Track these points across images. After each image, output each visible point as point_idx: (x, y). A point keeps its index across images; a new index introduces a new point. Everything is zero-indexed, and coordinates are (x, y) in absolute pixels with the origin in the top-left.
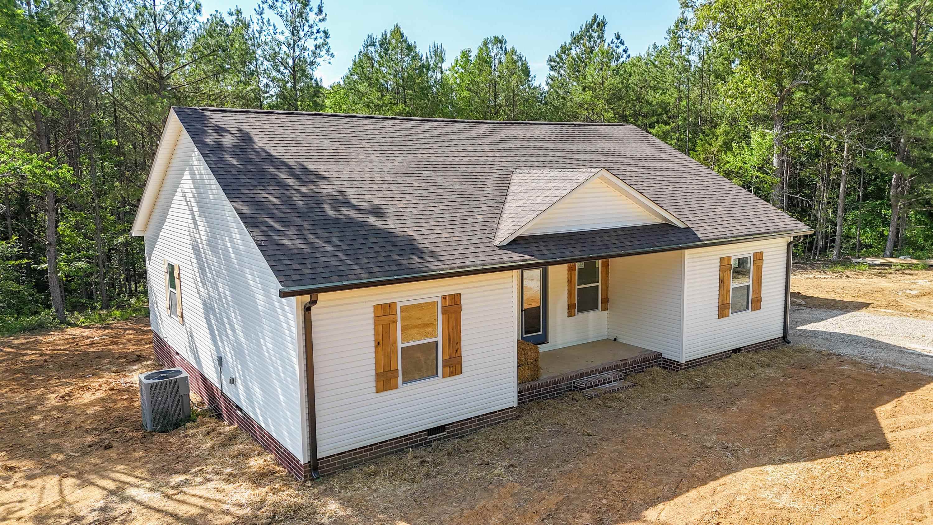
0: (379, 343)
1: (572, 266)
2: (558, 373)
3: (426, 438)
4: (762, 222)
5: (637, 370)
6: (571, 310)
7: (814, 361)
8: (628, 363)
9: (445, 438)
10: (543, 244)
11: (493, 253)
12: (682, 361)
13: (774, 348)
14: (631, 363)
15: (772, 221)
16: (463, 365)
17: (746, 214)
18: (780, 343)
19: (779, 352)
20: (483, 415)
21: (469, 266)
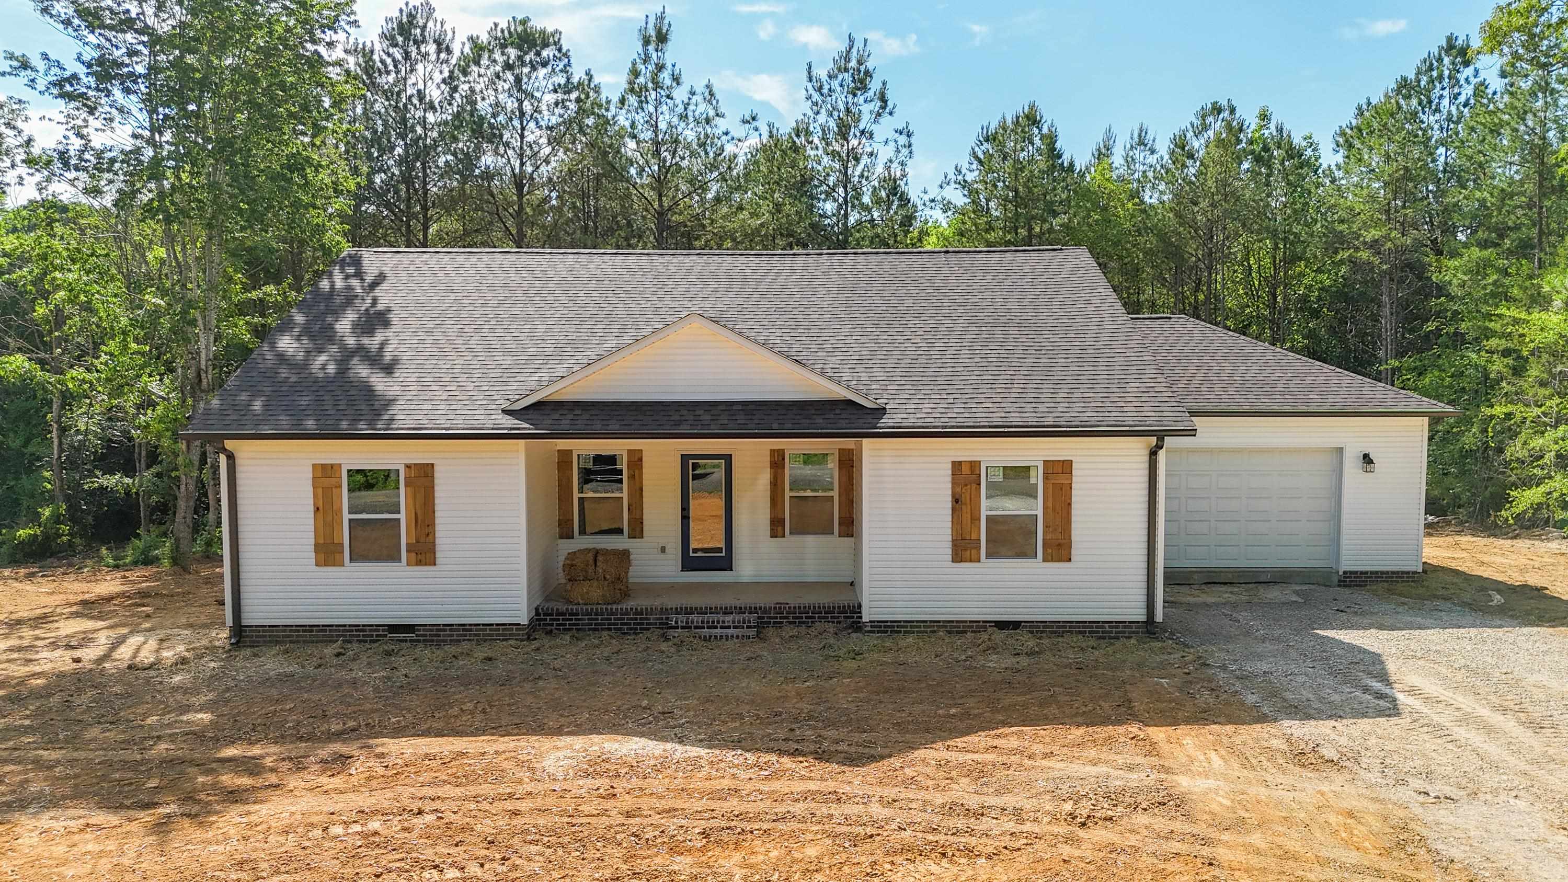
0: (318, 509)
1: (777, 461)
2: (657, 603)
3: (385, 636)
4: (1080, 410)
5: (804, 623)
6: (777, 527)
7: (1140, 665)
8: (785, 608)
9: (411, 641)
10: (579, 412)
11: (483, 417)
12: (865, 619)
13: (1118, 638)
14: (792, 610)
15: (1109, 409)
16: (438, 555)
17: (1066, 395)
18: (1138, 633)
19: (1112, 644)
20: (470, 625)
21: (426, 429)
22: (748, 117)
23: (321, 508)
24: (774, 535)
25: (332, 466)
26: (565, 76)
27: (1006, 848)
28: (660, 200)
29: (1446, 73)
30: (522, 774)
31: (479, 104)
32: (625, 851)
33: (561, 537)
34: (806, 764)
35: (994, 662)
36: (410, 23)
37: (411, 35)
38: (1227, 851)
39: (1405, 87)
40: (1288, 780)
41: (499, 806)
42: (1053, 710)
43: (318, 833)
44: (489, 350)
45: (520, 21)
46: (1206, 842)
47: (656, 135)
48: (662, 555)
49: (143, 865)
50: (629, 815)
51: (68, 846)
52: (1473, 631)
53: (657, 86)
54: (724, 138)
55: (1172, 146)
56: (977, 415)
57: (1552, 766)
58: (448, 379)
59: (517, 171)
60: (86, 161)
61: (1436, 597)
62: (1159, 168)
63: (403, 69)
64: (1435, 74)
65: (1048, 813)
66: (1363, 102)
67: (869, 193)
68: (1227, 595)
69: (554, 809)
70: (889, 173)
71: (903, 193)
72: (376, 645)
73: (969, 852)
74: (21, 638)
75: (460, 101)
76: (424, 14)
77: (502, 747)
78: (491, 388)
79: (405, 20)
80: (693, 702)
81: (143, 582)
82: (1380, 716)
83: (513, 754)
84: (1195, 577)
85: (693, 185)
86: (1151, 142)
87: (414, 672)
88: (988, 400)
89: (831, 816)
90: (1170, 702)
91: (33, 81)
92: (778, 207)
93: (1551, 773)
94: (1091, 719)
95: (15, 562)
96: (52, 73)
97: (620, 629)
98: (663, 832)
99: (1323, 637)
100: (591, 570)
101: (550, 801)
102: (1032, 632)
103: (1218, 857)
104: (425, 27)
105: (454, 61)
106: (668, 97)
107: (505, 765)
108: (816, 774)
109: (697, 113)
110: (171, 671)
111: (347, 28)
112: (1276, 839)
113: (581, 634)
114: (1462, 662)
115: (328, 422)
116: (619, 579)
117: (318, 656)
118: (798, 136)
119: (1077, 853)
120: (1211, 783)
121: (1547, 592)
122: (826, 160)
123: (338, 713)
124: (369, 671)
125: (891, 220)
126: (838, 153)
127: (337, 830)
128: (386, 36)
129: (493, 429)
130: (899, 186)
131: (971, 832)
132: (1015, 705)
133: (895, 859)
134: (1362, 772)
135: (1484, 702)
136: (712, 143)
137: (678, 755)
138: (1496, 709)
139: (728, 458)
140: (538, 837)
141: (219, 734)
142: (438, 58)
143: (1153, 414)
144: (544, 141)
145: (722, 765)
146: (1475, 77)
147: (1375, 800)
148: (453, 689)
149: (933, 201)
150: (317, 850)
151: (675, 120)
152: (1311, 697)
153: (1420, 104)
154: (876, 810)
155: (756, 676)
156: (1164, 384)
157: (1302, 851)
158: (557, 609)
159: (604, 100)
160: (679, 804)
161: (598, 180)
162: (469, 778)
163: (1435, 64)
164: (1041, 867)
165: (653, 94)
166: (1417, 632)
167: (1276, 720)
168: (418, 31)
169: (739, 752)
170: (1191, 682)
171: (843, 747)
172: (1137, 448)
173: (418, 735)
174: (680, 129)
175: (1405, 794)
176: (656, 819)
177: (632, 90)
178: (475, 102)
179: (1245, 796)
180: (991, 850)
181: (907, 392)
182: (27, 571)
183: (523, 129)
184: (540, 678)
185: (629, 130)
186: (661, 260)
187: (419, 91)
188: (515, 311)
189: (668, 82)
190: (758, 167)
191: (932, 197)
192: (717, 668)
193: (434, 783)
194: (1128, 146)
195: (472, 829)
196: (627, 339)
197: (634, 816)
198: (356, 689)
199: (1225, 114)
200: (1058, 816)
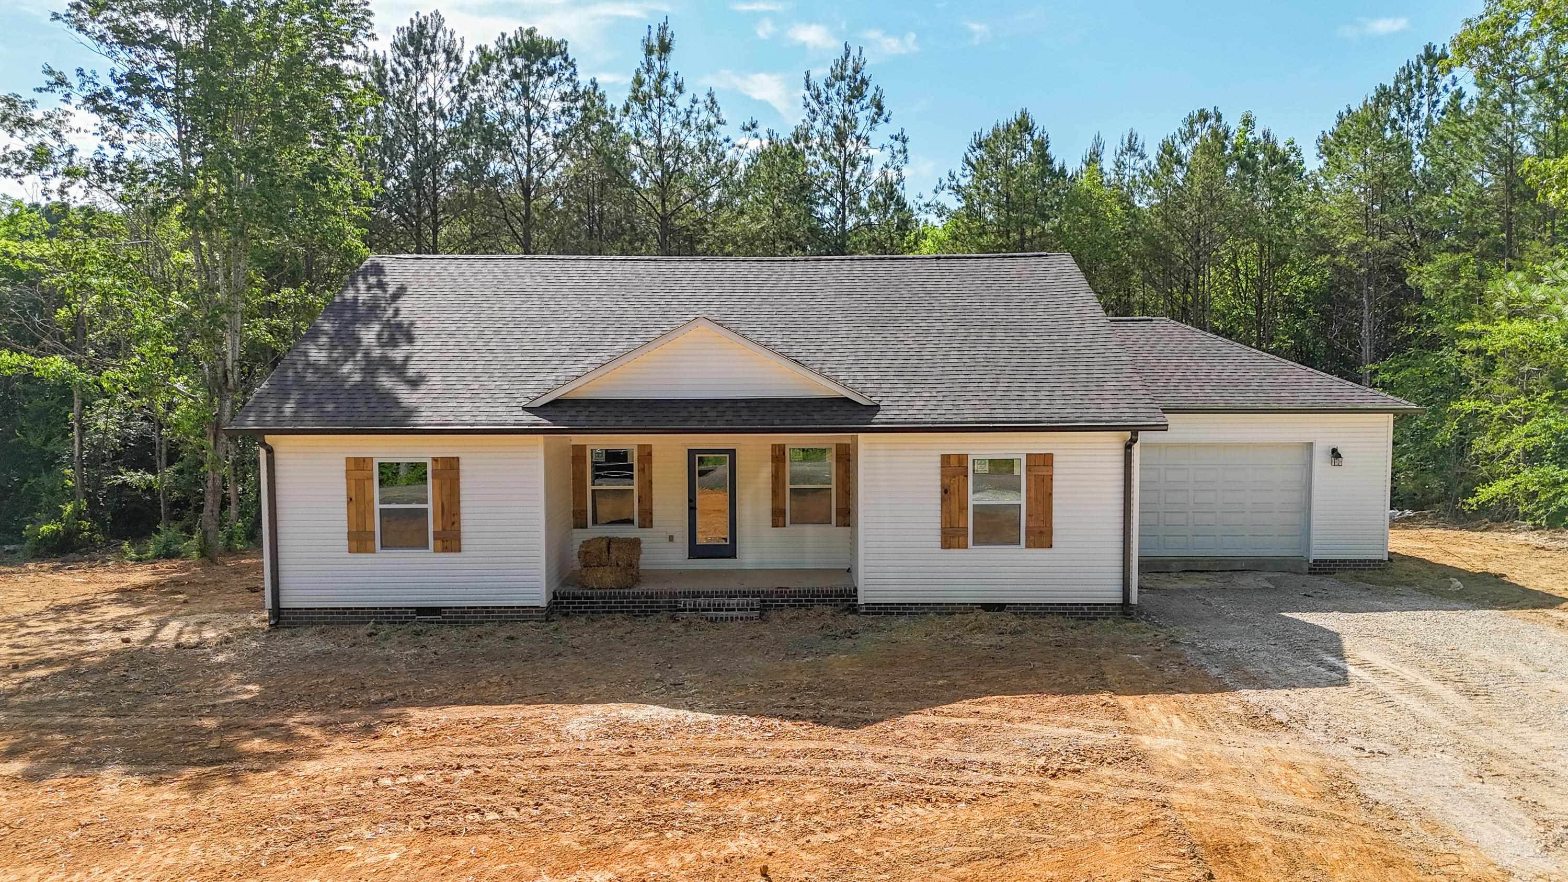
0: (351, 499)
1: (778, 456)
2: (666, 587)
3: (414, 618)
4: (1060, 406)
5: (804, 605)
6: (778, 517)
7: (1115, 643)
8: (786, 592)
9: (437, 622)
10: (594, 409)
11: (505, 414)
12: (861, 601)
13: (1095, 619)
14: (792, 594)
15: (1087, 406)
16: (463, 542)
17: (1047, 393)
18: (1114, 614)
19: (1089, 624)
20: (493, 607)
21: (452, 425)
22: (748, 125)
23: (354, 499)
24: (775, 525)
25: (364, 459)
26: (571, 84)
27: (983, 794)
28: (663, 205)
29: (1425, 82)
30: (548, 736)
31: (488, 111)
32: (644, 798)
33: (576, 527)
34: (805, 727)
35: (979, 640)
36: (421, 33)
37: (421, 45)
38: (1179, 796)
39: (1384, 96)
40: (1240, 739)
41: (529, 762)
42: (1033, 681)
43: (369, 784)
44: (508, 351)
45: (527, 32)
46: (1161, 789)
47: (660, 142)
48: (671, 544)
49: (216, 810)
50: (646, 769)
51: (147, 795)
52: (1429, 613)
53: (660, 94)
54: (725, 144)
55: (1160, 152)
56: (965, 412)
57: (1480, 726)
58: (471, 379)
59: (524, 176)
60: (121, 172)
61: (1401, 584)
62: (1147, 173)
63: (414, 78)
64: (1413, 82)
65: (1023, 766)
66: (1344, 110)
67: (866, 198)
68: (1203, 582)
69: (580, 764)
70: (886, 178)
71: (899, 198)
72: (406, 626)
73: (952, 799)
74: (68, 621)
75: (469, 109)
76: (434, 24)
77: (529, 714)
78: (512, 387)
79: (415, 30)
80: (701, 675)
81: (173, 572)
82: (1330, 686)
83: (538, 720)
84: (1174, 565)
85: (695, 190)
86: (1140, 148)
87: (442, 650)
88: (975, 398)
89: (827, 770)
90: (1141, 675)
91: (68, 95)
92: (778, 212)
93: (1477, 732)
94: (1067, 690)
95: (38, 556)
96: (86, 88)
97: (632, 612)
98: (678, 782)
99: (1288, 618)
100: (604, 557)
101: (575, 758)
102: (1016, 614)
103: (1170, 801)
104: (435, 36)
105: (463, 70)
106: (671, 104)
107: (532, 728)
108: (815, 735)
109: (699, 121)
110: (217, 649)
111: (365, 41)
112: (1224, 786)
113: (596, 616)
114: (1414, 640)
115: (361, 419)
116: (630, 565)
117: (352, 636)
118: (797, 142)
119: (1046, 798)
120: (1171, 741)
121: (1505, 579)
122: (824, 166)
123: (375, 685)
124: (400, 649)
125: (887, 223)
126: (835, 159)
127: (387, 782)
128: (397, 46)
129: (514, 425)
130: (896, 190)
131: (954, 783)
132: (997, 677)
133: (885, 804)
134: (1306, 732)
135: (1427, 673)
136: (713, 149)
137: (689, 720)
138: (1437, 679)
139: (732, 453)
140: (566, 787)
141: (269, 703)
142: (448, 66)
143: (1128, 410)
144: (550, 147)
145: (730, 728)
146: (1454, 85)
147: (1316, 754)
148: (480, 665)
149: (928, 205)
150: (370, 798)
151: (678, 128)
152: (1270, 670)
153: (1399, 112)
154: (869, 764)
155: (759, 653)
156: (1140, 383)
157: (1245, 796)
158: (573, 593)
159: (609, 107)
160: (692, 760)
161: (603, 185)
162: (500, 740)
163: (1414, 73)
164: (1014, 810)
165: (657, 102)
166: (1377, 614)
167: (1235, 690)
168: (429, 41)
169: (745, 717)
170: (1161, 658)
171: (839, 713)
172: (1113, 442)
173: (451, 704)
174: (682, 136)
175: (1344, 750)
176: (671, 772)
177: (636, 98)
178: (484, 110)
179: (1200, 752)
180: (970, 796)
181: (900, 390)
182: (51, 565)
183: (530, 135)
184: (559, 655)
185: (634, 136)
186: (669, 266)
187: (430, 100)
188: (531, 314)
189: (671, 90)
190: (759, 173)
191: (927, 202)
192: (723, 646)
193: (469, 743)
194: (1119, 151)
195: (507, 782)
196: (637, 341)
197: (652, 770)
198: (389, 664)
199: (1212, 121)
200: (1032, 769)
